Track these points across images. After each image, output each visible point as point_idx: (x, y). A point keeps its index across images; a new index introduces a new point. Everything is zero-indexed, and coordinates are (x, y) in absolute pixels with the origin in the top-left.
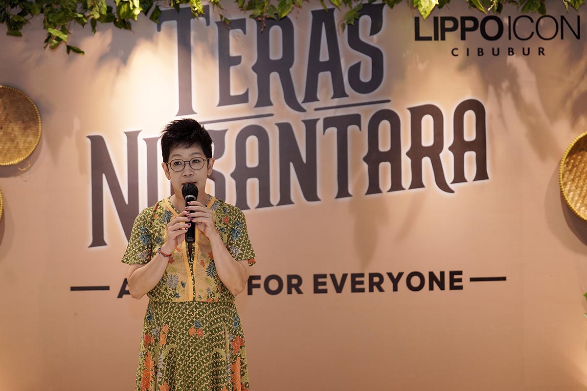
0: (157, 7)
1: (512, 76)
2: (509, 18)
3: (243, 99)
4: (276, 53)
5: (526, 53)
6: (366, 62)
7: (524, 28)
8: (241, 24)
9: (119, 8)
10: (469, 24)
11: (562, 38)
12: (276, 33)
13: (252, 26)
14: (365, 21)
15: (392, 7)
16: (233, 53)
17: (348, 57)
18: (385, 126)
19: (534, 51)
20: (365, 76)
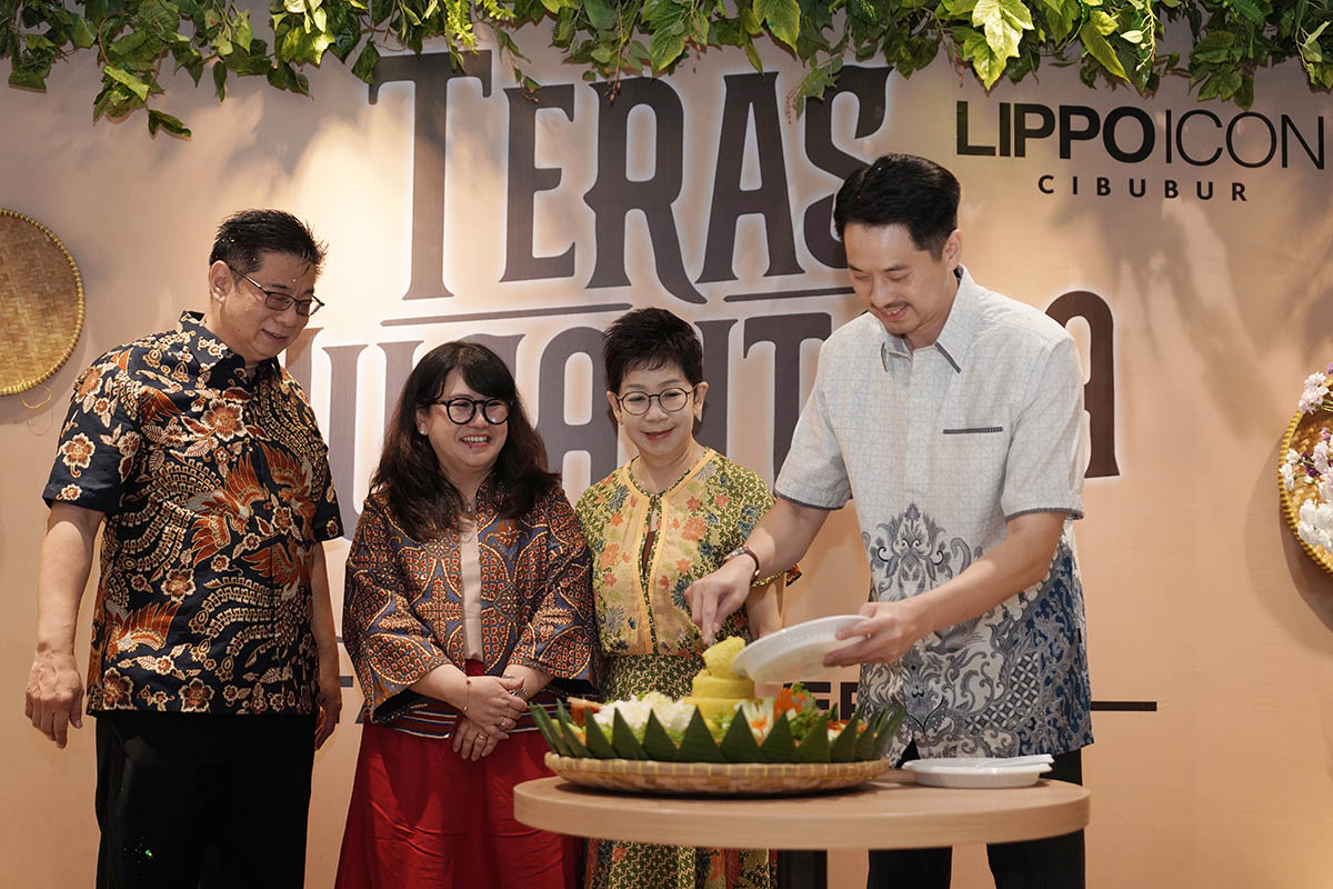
0: (370, 44)
1: (1175, 246)
2: (1169, 113)
3: (562, 266)
4: (641, 165)
5: (1205, 194)
7: (1201, 137)
8: (562, 97)
9: (280, 38)
10: (1079, 123)
11: (1285, 165)
12: (642, 118)
13: (587, 103)
14: (846, 106)
15: (907, 75)
16: (541, 162)
17: (806, 184)
19: (1223, 191)
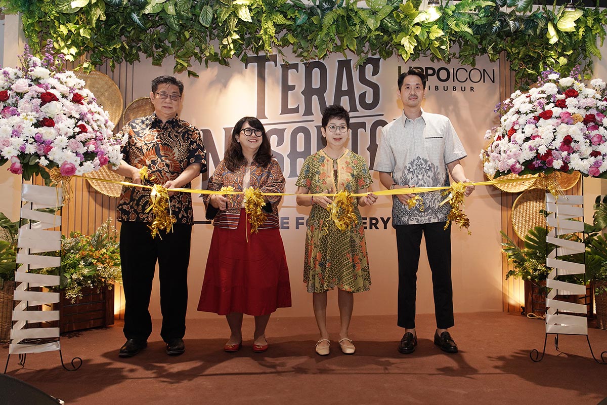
0: (245, 53)
1: (456, 103)
2: (454, 69)
3: (296, 110)
4: (316, 84)
5: (463, 90)
6: (370, 91)
7: (462, 75)
8: (295, 66)
9: (222, 52)
10: (430, 72)
11: (484, 82)
12: (316, 72)
13: (302, 68)
14: (369, 68)
15: (385, 60)
16: (290, 84)
17: (359, 88)
19: (468, 89)
20: (369, 100)
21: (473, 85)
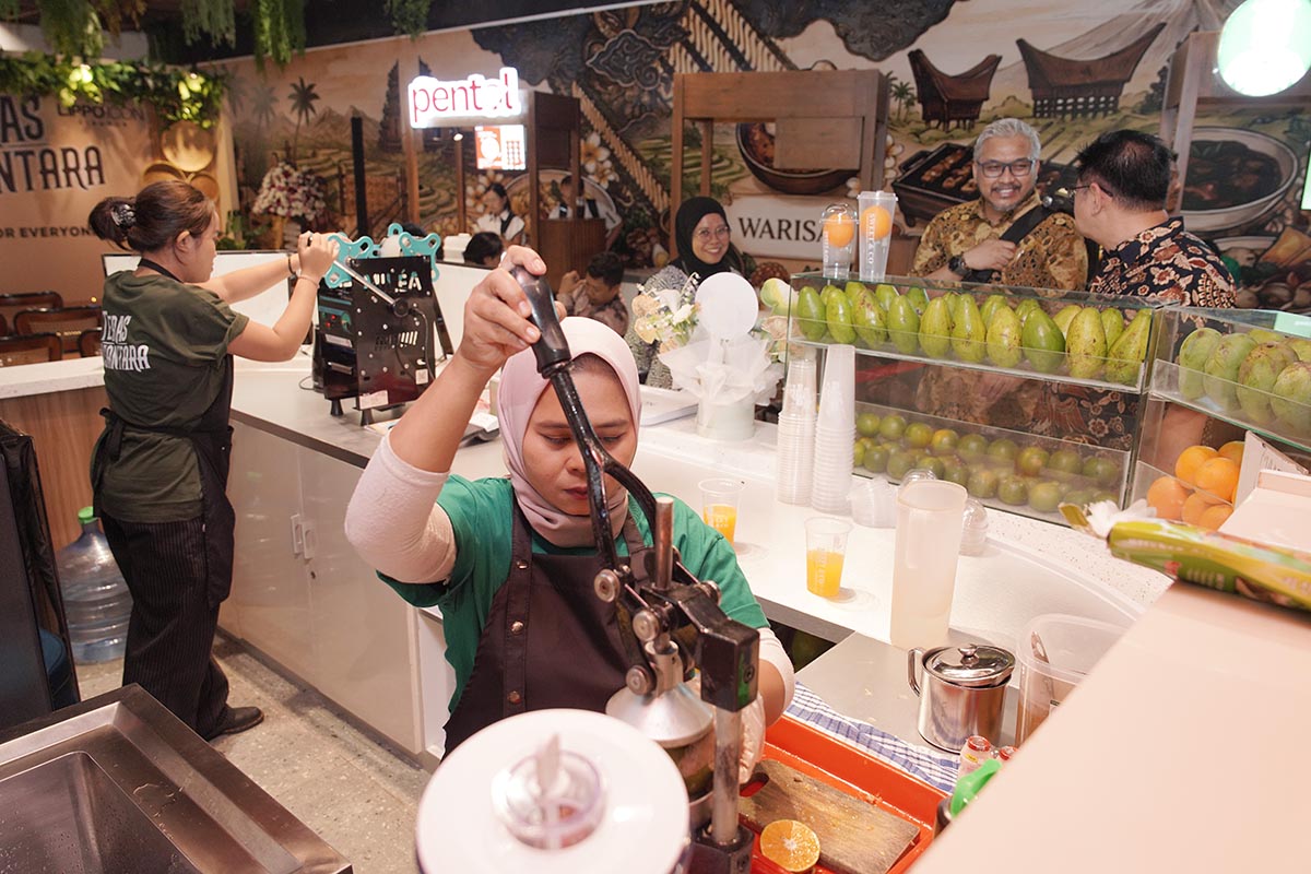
1: (111, 135)
2: (107, 107)
5: (117, 125)
6: (34, 124)
7: (114, 112)
10: (86, 109)
11: (135, 119)
14: (30, 104)
15: (44, 100)
17: (23, 122)
18: (48, 157)
19: (121, 124)
20: (34, 131)
21: (128, 122)
